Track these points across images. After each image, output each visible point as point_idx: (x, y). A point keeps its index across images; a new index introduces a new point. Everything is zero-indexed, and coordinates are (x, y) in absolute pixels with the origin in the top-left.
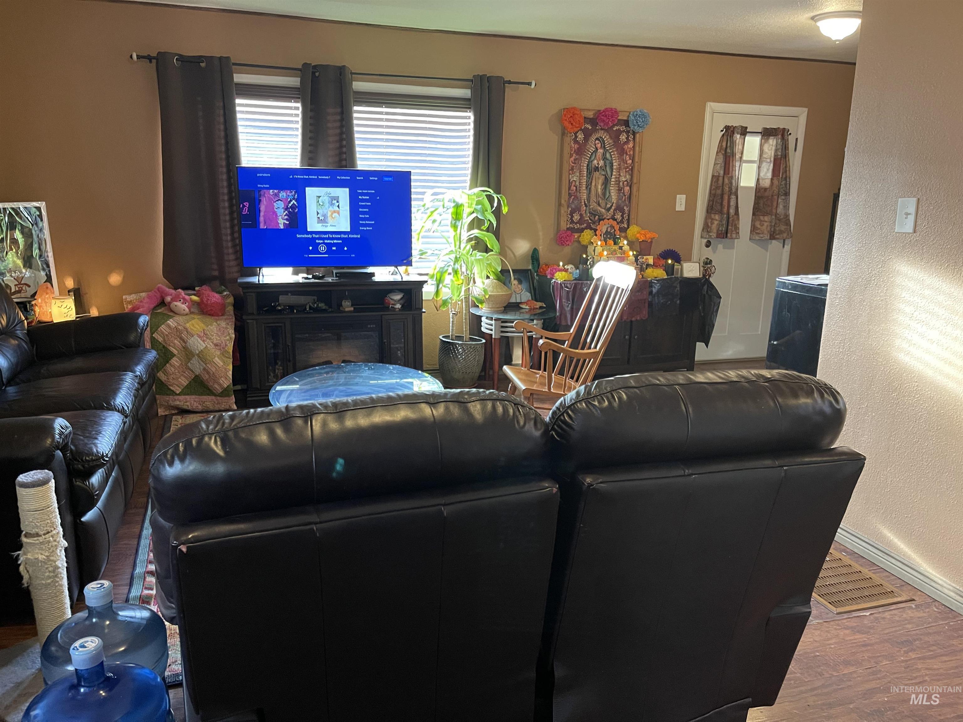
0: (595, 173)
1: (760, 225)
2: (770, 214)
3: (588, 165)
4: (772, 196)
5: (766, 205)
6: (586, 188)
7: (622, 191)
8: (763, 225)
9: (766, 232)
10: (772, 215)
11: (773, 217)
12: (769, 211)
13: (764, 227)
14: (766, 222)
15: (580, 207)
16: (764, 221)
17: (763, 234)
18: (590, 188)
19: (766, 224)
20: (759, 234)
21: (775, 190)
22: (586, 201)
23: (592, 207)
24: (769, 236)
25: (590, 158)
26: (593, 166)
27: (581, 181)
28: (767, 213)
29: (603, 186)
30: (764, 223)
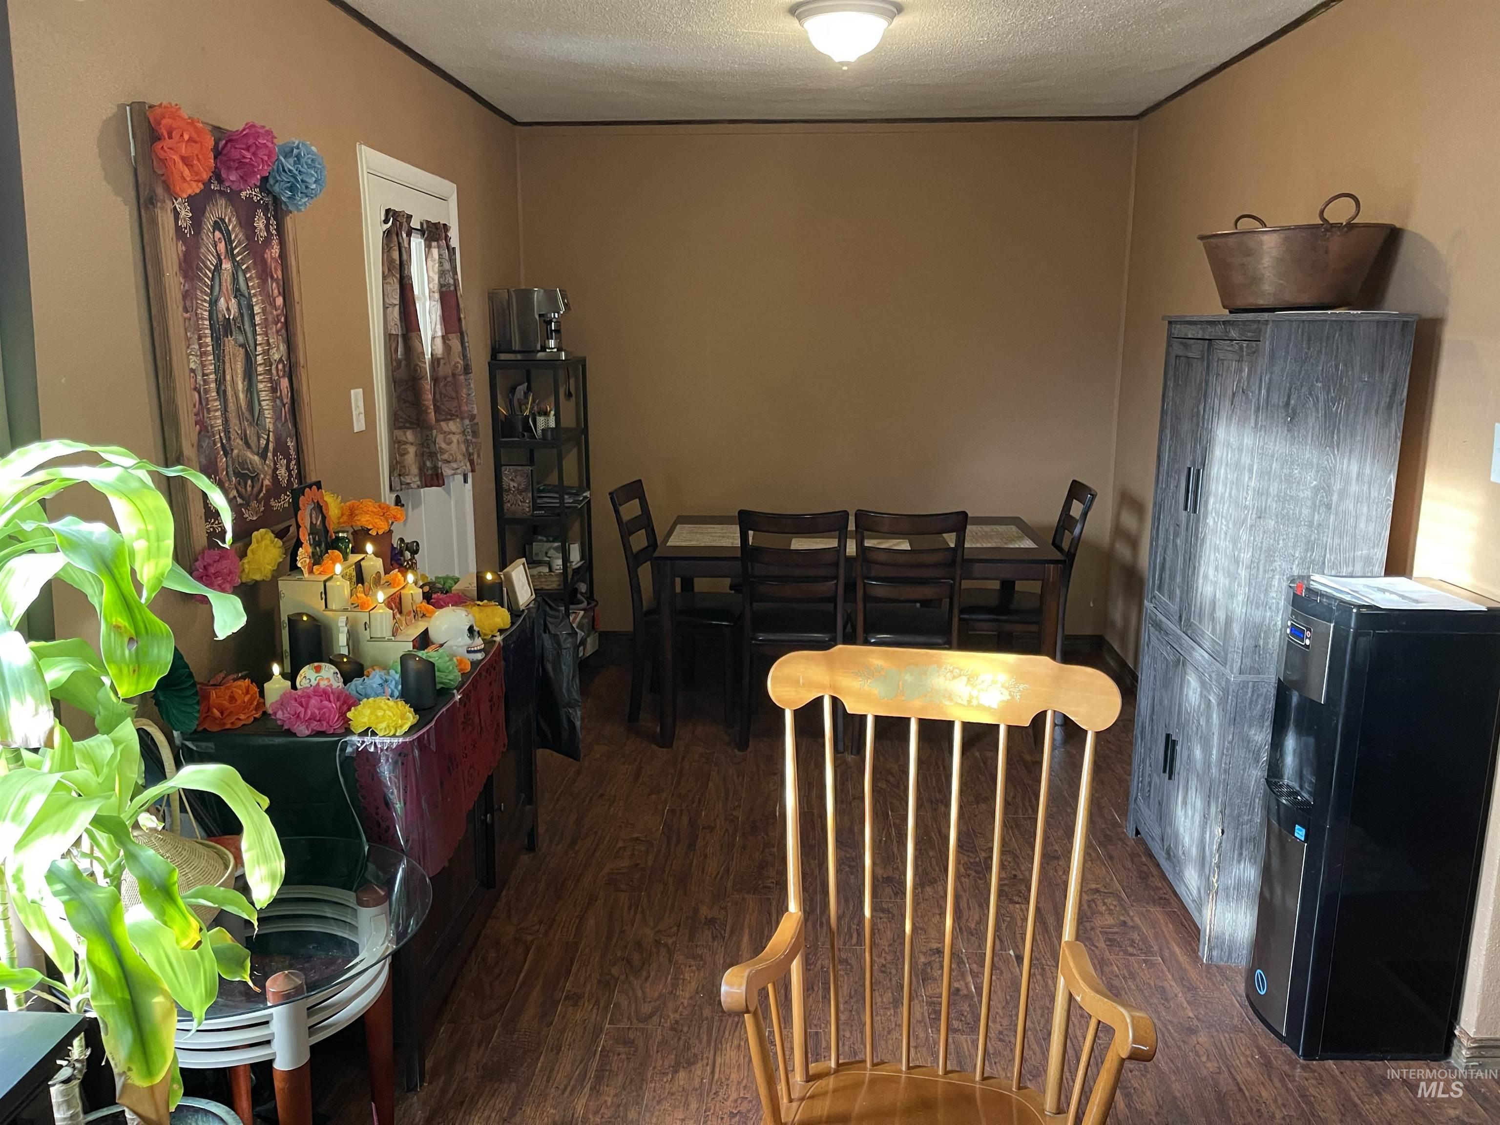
0: (226, 339)
1: (445, 441)
2: (457, 416)
3: (211, 318)
4: (454, 375)
5: (445, 396)
6: (218, 392)
7: (279, 394)
8: (449, 444)
9: (460, 457)
10: (462, 419)
11: (467, 422)
12: (454, 410)
13: (454, 445)
14: (454, 434)
15: (216, 458)
16: (450, 433)
17: (456, 461)
18: (225, 391)
19: (455, 439)
20: (449, 462)
21: (458, 362)
22: (222, 435)
23: (236, 452)
24: (468, 464)
25: (212, 288)
26: (220, 316)
27: (206, 372)
28: (453, 415)
29: (245, 383)
30: (451, 436)
